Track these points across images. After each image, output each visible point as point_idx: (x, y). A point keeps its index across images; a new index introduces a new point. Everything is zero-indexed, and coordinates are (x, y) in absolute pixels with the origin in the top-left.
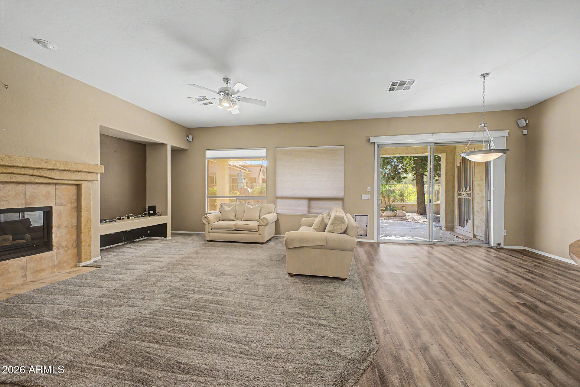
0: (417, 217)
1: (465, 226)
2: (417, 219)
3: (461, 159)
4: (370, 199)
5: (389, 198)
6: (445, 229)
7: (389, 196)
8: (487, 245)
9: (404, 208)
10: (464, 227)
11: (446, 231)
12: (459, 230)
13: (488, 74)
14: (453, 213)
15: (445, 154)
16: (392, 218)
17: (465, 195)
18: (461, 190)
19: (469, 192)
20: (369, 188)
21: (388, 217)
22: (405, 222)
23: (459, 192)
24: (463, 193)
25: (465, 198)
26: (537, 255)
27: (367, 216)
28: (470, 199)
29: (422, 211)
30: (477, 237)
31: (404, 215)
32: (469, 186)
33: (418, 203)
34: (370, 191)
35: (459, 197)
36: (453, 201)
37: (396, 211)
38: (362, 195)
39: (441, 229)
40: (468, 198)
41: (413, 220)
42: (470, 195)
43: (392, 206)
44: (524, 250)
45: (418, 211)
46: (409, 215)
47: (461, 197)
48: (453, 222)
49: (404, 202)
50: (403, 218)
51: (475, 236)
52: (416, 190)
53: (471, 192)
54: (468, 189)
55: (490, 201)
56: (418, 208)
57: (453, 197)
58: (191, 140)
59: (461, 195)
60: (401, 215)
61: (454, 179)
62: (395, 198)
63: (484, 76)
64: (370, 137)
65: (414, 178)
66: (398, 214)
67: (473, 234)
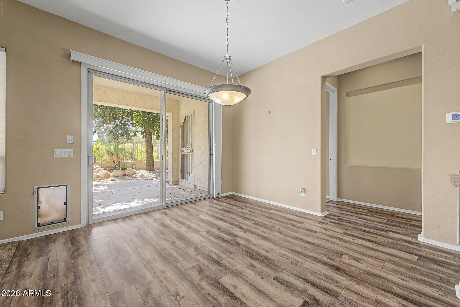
0: (146, 174)
1: (188, 178)
2: (146, 176)
3: (184, 120)
4: (72, 156)
5: (118, 157)
6: (172, 184)
7: (118, 154)
8: (210, 196)
9: (134, 166)
10: (187, 180)
11: (173, 185)
12: (183, 183)
14: (178, 168)
15: (171, 114)
16: (121, 178)
17: (188, 152)
18: (185, 147)
19: (191, 149)
21: (117, 177)
22: (135, 181)
23: (183, 149)
24: (186, 149)
25: (188, 154)
26: (242, 199)
27: (66, 186)
28: (192, 155)
29: (151, 167)
30: (197, 187)
31: (135, 173)
32: (191, 144)
33: (147, 160)
35: (183, 153)
36: (179, 157)
37: (126, 169)
39: (169, 184)
40: (190, 153)
41: (143, 177)
42: (192, 151)
43: (121, 164)
44: (233, 195)
45: (147, 168)
46: (140, 173)
47: (184, 153)
48: (178, 175)
49: (134, 160)
50: (132, 176)
51: (195, 187)
52: (145, 148)
53: (193, 148)
54: (190, 146)
55: (212, 155)
56: (148, 165)
57: (178, 154)
59: (185, 151)
60: (131, 173)
61: (179, 137)
62: (125, 156)
64: (71, 52)
65: (144, 136)
66: (128, 173)
67: (194, 185)
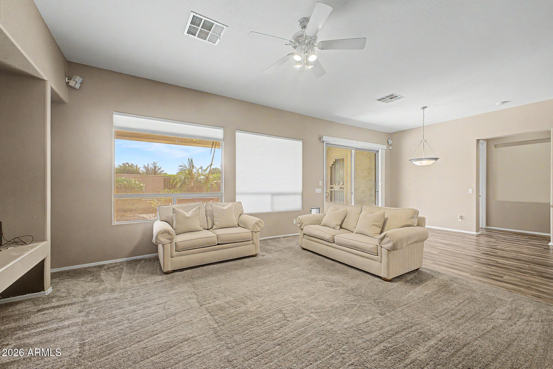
4: (321, 192)
13: (426, 107)
19: (342, 186)
20: (320, 182)
25: (338, 190)
27: (319, 208)
32: (342, 182)
34: (321, 185)
38: (316, 189)
40: (341, 190)
55: (378, 192)
58: (78, 86)
63: (424, 108)
64: (324, 136)
